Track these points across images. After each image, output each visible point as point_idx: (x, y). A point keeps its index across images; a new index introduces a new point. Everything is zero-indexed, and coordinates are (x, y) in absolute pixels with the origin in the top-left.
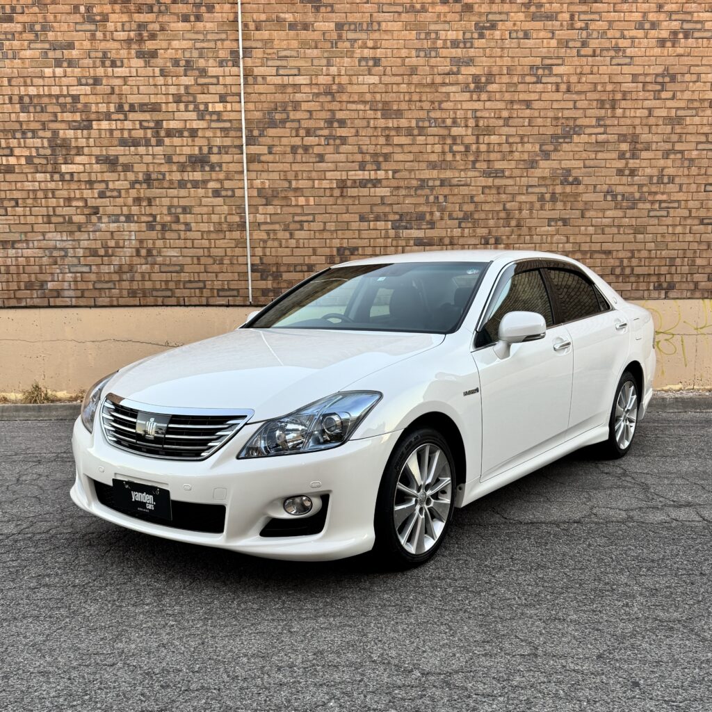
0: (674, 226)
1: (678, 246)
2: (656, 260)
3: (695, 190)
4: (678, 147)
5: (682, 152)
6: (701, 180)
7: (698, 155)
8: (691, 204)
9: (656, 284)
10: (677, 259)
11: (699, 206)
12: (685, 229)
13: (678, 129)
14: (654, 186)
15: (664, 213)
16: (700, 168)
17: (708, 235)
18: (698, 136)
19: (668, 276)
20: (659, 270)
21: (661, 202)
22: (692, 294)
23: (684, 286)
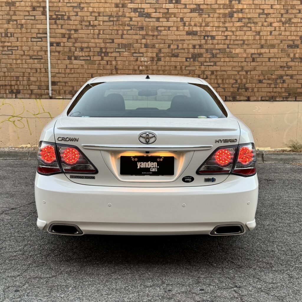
0: (16, 59)
1: (20, 70)
2: (8, 77)
3: (26, 41)
4: (14, 18)
5: (16, 20)
6: (28, 35)
7: (25, 22)
8: (24, 48)
9: (10, 90)
10: (20, 77)
11: (29, 49)
12: (22, 61)
13: (13, 8)
14: (3, 38)
15: (10, 53)
16: (27, 29)
17: (35, 65)
18: (24, 12)
19: (16, 87)
20: (11, 83)
21: (8, 46)
22: (30, 96)
23: (25, 92)
